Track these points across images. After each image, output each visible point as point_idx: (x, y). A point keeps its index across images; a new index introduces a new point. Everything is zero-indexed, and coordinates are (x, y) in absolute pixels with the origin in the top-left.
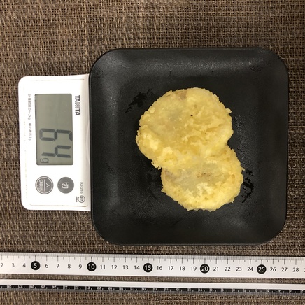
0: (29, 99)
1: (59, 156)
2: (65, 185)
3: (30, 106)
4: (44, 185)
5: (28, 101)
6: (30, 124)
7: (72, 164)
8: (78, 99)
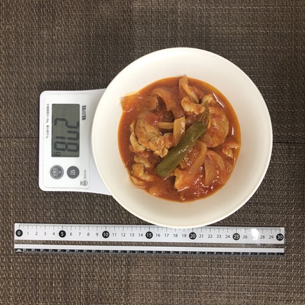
0: (48, 108)
1: (69, 150)
2: (73, 172)
3: (48, 112)
4: (57, 172)
5: (46, 109)
6: (48, 126)
7: (78, 156)
8: (84, 108)
